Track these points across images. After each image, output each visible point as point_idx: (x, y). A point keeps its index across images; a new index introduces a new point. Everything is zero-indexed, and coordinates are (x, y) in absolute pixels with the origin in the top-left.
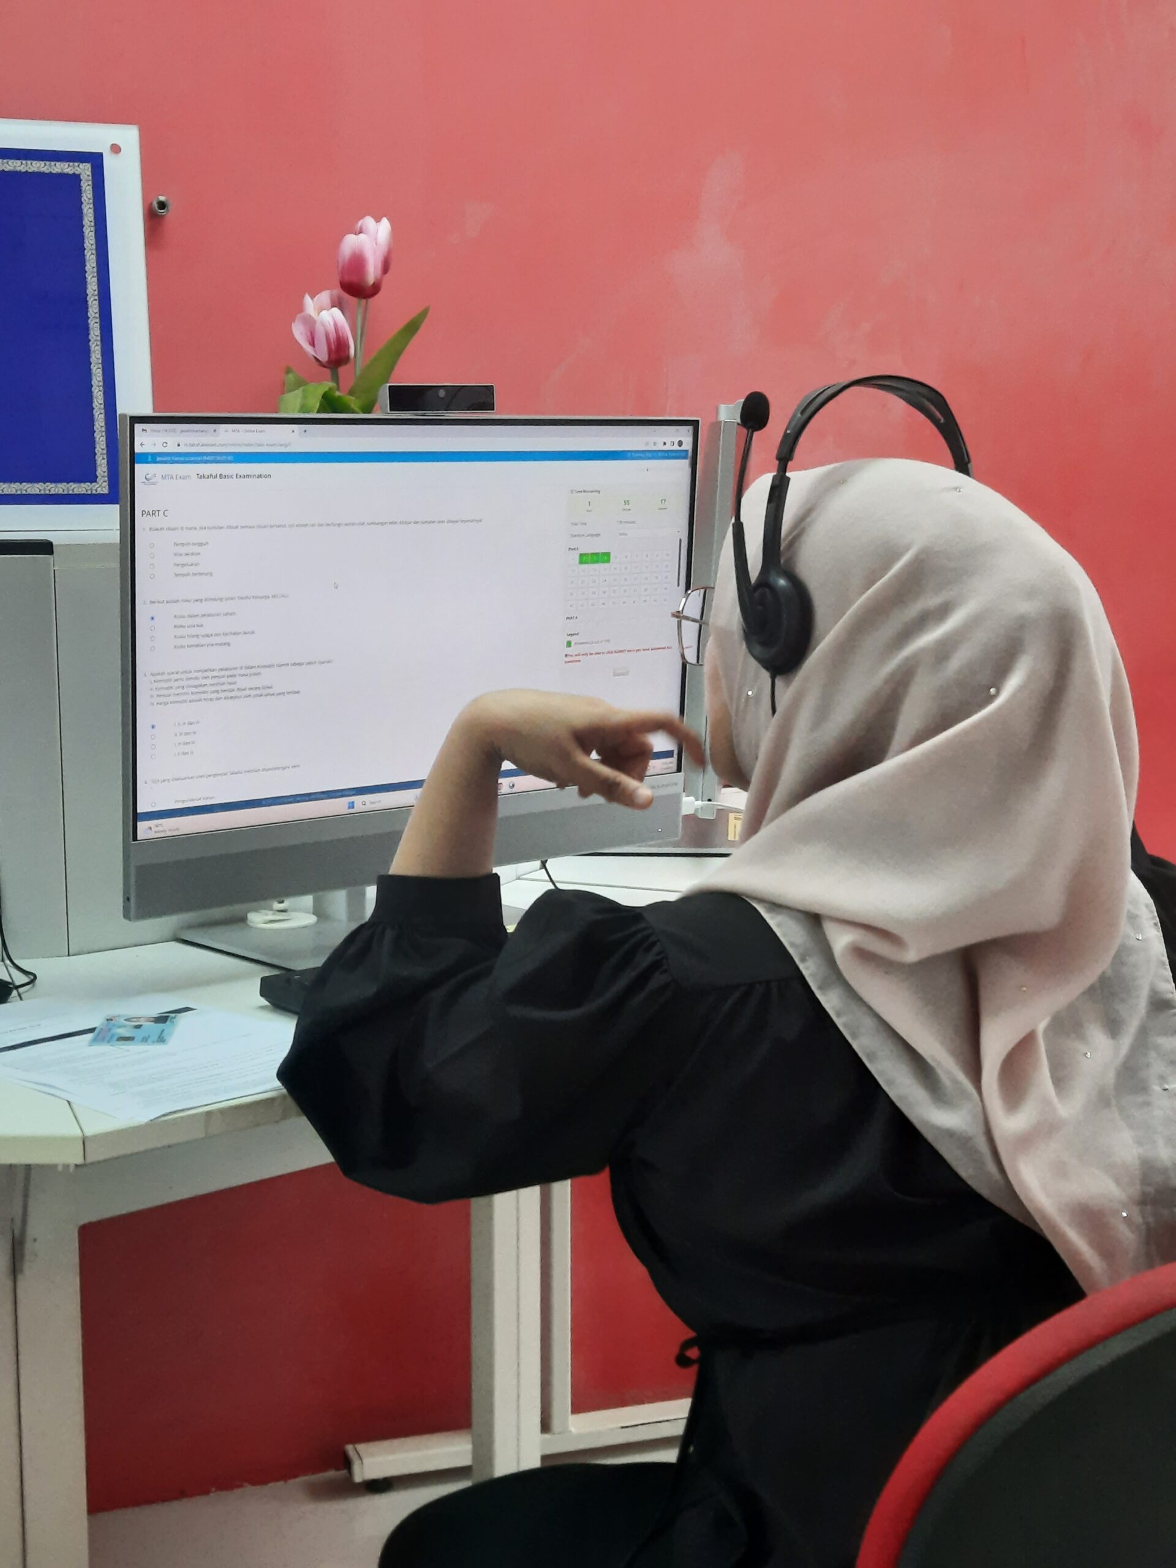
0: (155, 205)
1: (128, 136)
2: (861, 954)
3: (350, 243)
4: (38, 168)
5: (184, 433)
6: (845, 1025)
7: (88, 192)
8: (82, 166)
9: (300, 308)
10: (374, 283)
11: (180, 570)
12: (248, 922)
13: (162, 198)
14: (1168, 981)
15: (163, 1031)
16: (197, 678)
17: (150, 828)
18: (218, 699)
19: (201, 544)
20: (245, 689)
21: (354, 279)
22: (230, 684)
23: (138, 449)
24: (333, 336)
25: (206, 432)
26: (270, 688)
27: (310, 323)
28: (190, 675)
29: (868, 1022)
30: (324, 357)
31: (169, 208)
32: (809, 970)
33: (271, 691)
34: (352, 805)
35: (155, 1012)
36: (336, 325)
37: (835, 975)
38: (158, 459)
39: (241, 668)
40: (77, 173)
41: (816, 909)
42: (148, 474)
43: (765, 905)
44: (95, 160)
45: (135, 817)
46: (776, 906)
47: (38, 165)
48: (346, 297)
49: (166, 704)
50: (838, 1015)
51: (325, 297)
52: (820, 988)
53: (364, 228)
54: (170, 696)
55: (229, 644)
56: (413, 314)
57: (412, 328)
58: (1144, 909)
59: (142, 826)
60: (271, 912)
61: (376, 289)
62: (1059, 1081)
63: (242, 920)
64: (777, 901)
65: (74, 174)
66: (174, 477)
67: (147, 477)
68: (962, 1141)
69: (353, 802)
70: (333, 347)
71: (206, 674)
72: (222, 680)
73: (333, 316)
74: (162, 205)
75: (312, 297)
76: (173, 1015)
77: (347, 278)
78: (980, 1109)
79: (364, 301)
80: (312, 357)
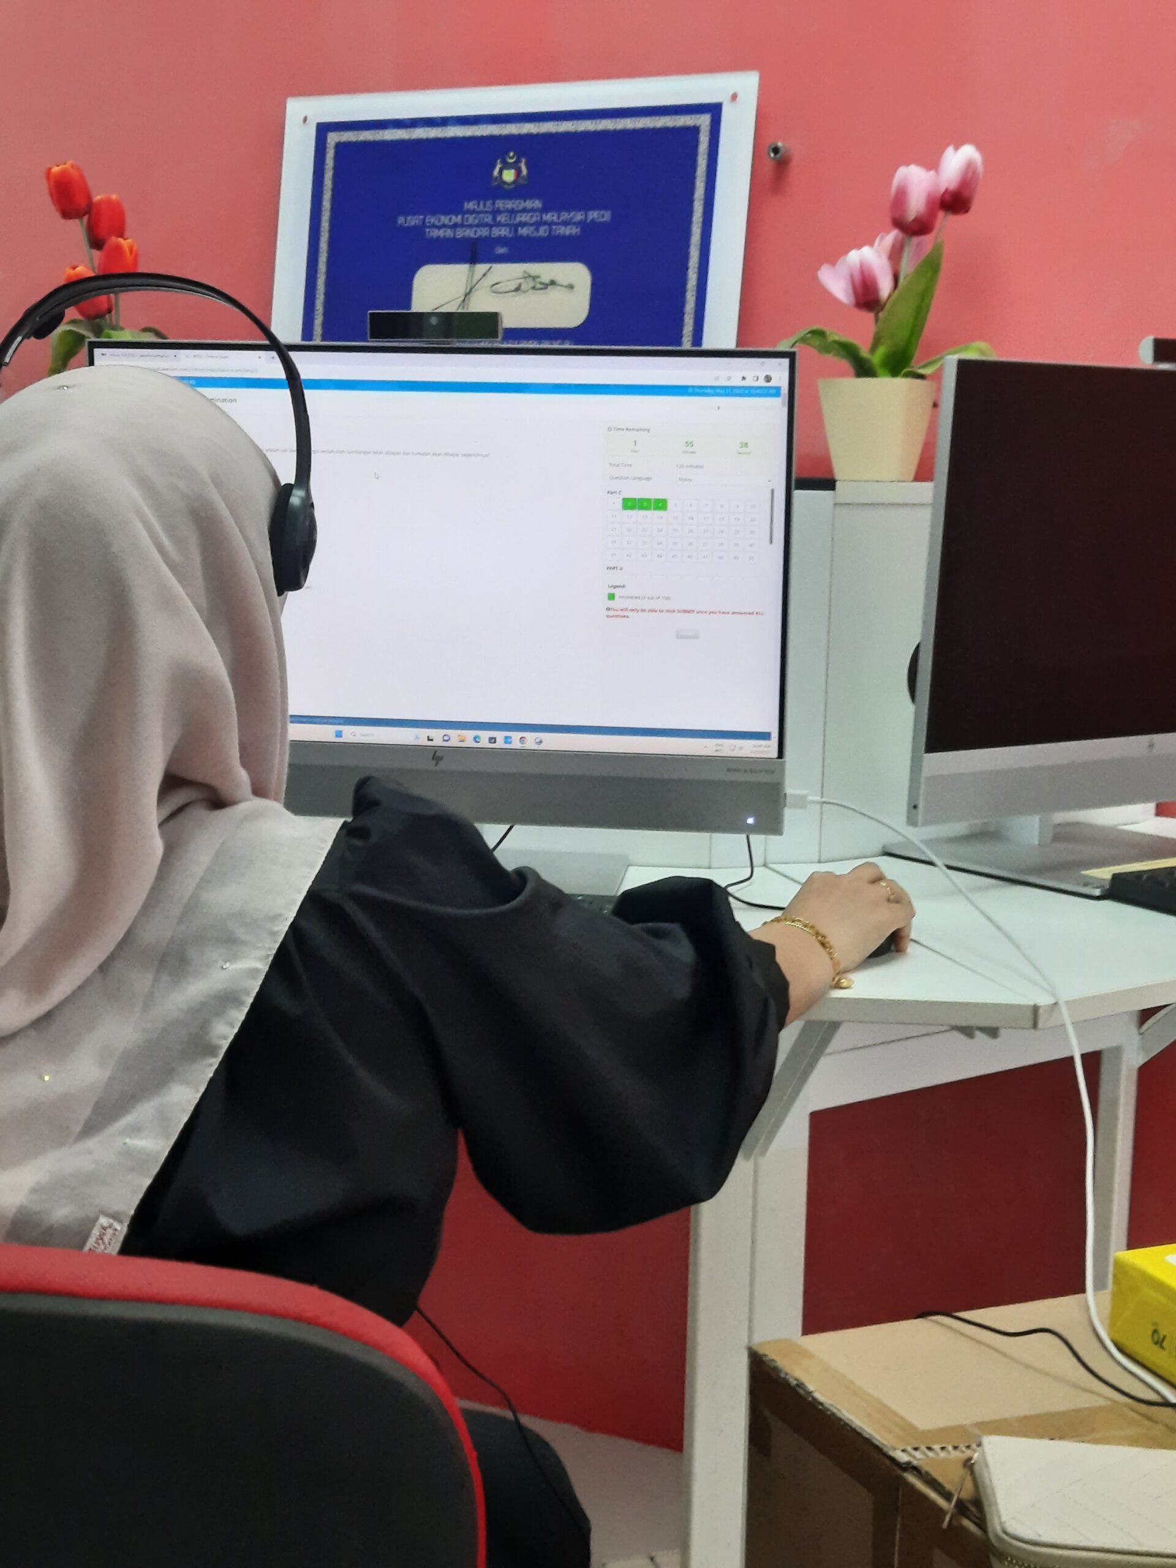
1: (749, 82)
4: (664, 122)
7: (705, 143)
8: (703, 117)
10: (916, 219)
30: (850, 299)
34: (339, 734)
36: (861, 266)
44: (714, 110)
47: (665, 120)
65: (696, 125)
69: (341, 731)
70: (859, 290)
74: (777, 151)
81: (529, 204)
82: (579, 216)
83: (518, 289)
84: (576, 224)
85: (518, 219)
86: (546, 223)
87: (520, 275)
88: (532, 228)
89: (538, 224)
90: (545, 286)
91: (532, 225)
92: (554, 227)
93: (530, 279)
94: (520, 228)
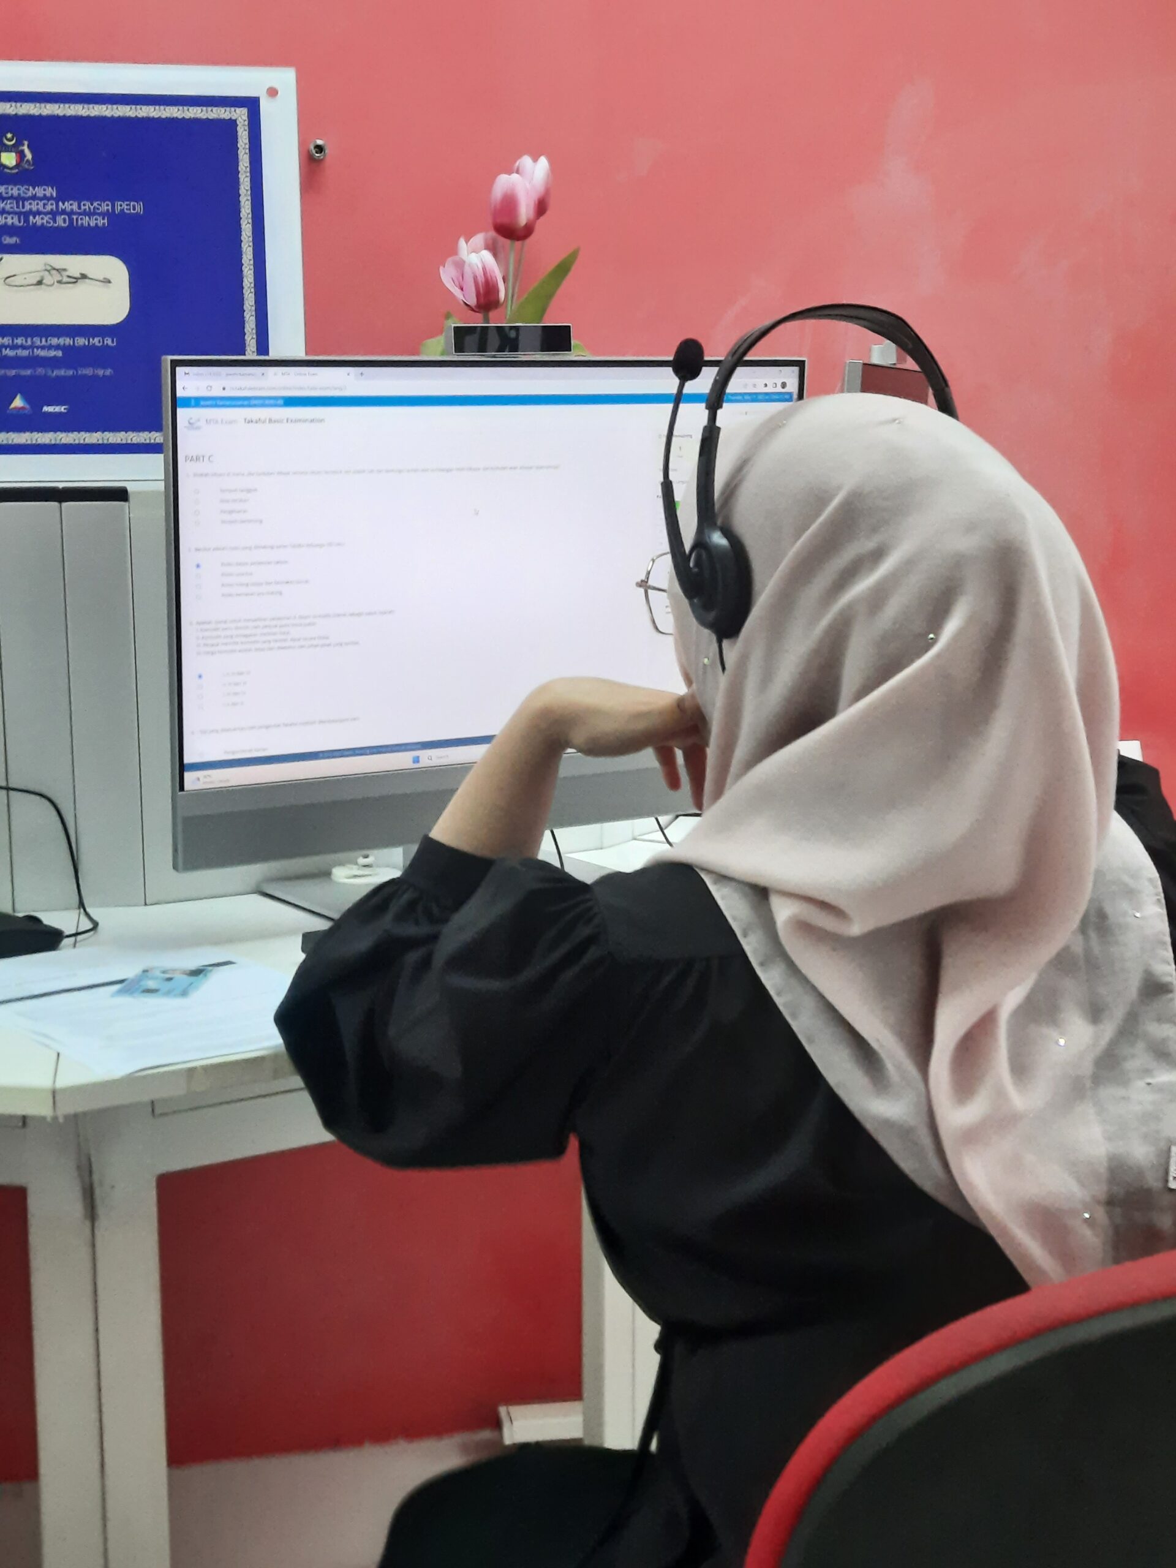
0: (312, 147)
1: (285, 78)
2: (804, 927)
3: (504, 182)
4: (195, 114)
5: (230, 377)
6: (785, 1005)
7: (245, 137)
8: (238, 110)
9: (454, 251)
10: (526, 224)
11: (227, 517)
12: (333, 877)
13: (319, 142)
14: (1169, 964)
15: (191, 984)
16: (247, 628)
17: (198, 779)
18: (271, 649)
19: (249, 491)
20: (299, 640)
21: (504, 220)
22: (284, 633)
23: (180, 393)
24: (481, 279)
25: (253, 375)
26: (327, 638)
27: (460, 265)
28: (239, 625)
29: (809, 1003)
30: (472, 301)
31: (326, 152)
32: (752, 946)
33: (327, 642)
34: (416, 760)
35: (193, 965)
36: (484, 269)
37: (778, 951)
38: (202, 403)
39: (295, 617)
40: (234, 118)
41: (762, 882)
42: (191, 419)
43: (714, 875)
44: (252, 105)
45: (182, 768)
46: (723, 878)
47: (195, 111)
48: (502, 240)
49: (213, 653)
50: (779, 994)
51: (479, 239)
52: (762, 964)
53: (520, 169)
54: (218, 645)
55: (281, 593)
56: (562, 256)
57: (563, 270)
58: (1147, 883)
59: (188, 776)
60: (355, 867)
61: (528, 231)
62: (1021, 1069)
63: (326, 874)
64: (724, 872)
65: (230, 119)
66: (220, 422)
67: (191, 421)
68: (905, 1133)
69: (418, 757)
70: (481, 291)
71: (255, 624)
72: (274, 630)
73: (482, 260)
74: (320, 149)
75: (467, 242)
76: (210, 968)
77: (499, 220)
78: (923, 1099)
79: (518, 244)
80: (462, 303)
81: (39, 191)
82: (105, 207)
83: (40, 283)
84: (103, 215)
85: (27, 207)
86: (64, 212)
87: (42, 267)
88: (46, 218)
89: (54, 214)
90: (75, 280)
91: (46, 214)
92: (75, 217)
93: (54, 272)
94: (31, 218)
